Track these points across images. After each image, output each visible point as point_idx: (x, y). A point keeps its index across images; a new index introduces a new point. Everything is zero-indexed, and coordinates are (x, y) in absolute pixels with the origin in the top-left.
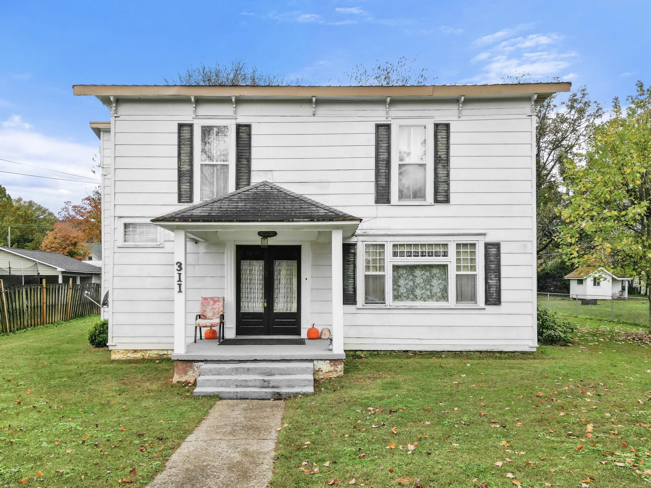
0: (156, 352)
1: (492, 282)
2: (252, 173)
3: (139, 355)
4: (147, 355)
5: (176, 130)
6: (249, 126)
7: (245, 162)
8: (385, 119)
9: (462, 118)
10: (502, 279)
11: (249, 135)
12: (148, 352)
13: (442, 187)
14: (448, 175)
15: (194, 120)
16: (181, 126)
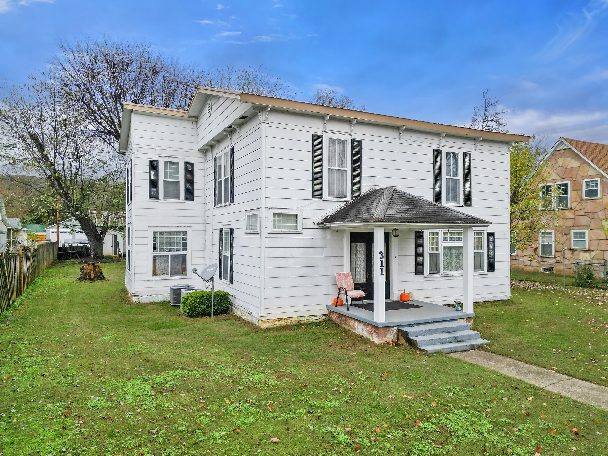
0: (296, 319)
1: (491, 257)
2: (362, 177)
3: (283, 323)
4: (290, 322)
5: (311, 140)
6: (360, 142)
7: (357, 169)
8: (438, 146)
9: (477, 151)
10: (495, 255)
11: (360, 148)
12: (290, 319)
13: (468, 195)
14: (470, 188)
15: (324, 133)
16: (314, 137)
